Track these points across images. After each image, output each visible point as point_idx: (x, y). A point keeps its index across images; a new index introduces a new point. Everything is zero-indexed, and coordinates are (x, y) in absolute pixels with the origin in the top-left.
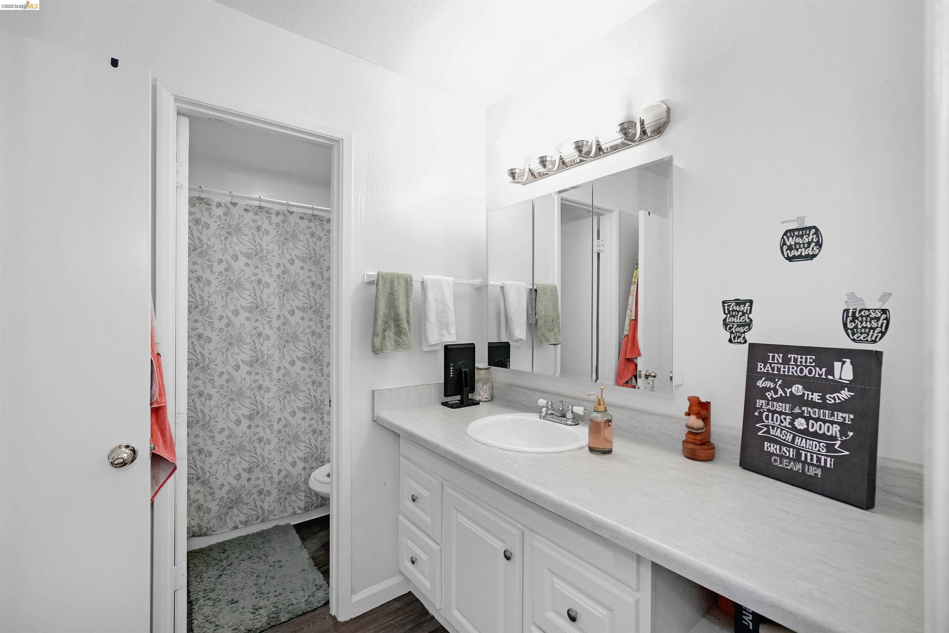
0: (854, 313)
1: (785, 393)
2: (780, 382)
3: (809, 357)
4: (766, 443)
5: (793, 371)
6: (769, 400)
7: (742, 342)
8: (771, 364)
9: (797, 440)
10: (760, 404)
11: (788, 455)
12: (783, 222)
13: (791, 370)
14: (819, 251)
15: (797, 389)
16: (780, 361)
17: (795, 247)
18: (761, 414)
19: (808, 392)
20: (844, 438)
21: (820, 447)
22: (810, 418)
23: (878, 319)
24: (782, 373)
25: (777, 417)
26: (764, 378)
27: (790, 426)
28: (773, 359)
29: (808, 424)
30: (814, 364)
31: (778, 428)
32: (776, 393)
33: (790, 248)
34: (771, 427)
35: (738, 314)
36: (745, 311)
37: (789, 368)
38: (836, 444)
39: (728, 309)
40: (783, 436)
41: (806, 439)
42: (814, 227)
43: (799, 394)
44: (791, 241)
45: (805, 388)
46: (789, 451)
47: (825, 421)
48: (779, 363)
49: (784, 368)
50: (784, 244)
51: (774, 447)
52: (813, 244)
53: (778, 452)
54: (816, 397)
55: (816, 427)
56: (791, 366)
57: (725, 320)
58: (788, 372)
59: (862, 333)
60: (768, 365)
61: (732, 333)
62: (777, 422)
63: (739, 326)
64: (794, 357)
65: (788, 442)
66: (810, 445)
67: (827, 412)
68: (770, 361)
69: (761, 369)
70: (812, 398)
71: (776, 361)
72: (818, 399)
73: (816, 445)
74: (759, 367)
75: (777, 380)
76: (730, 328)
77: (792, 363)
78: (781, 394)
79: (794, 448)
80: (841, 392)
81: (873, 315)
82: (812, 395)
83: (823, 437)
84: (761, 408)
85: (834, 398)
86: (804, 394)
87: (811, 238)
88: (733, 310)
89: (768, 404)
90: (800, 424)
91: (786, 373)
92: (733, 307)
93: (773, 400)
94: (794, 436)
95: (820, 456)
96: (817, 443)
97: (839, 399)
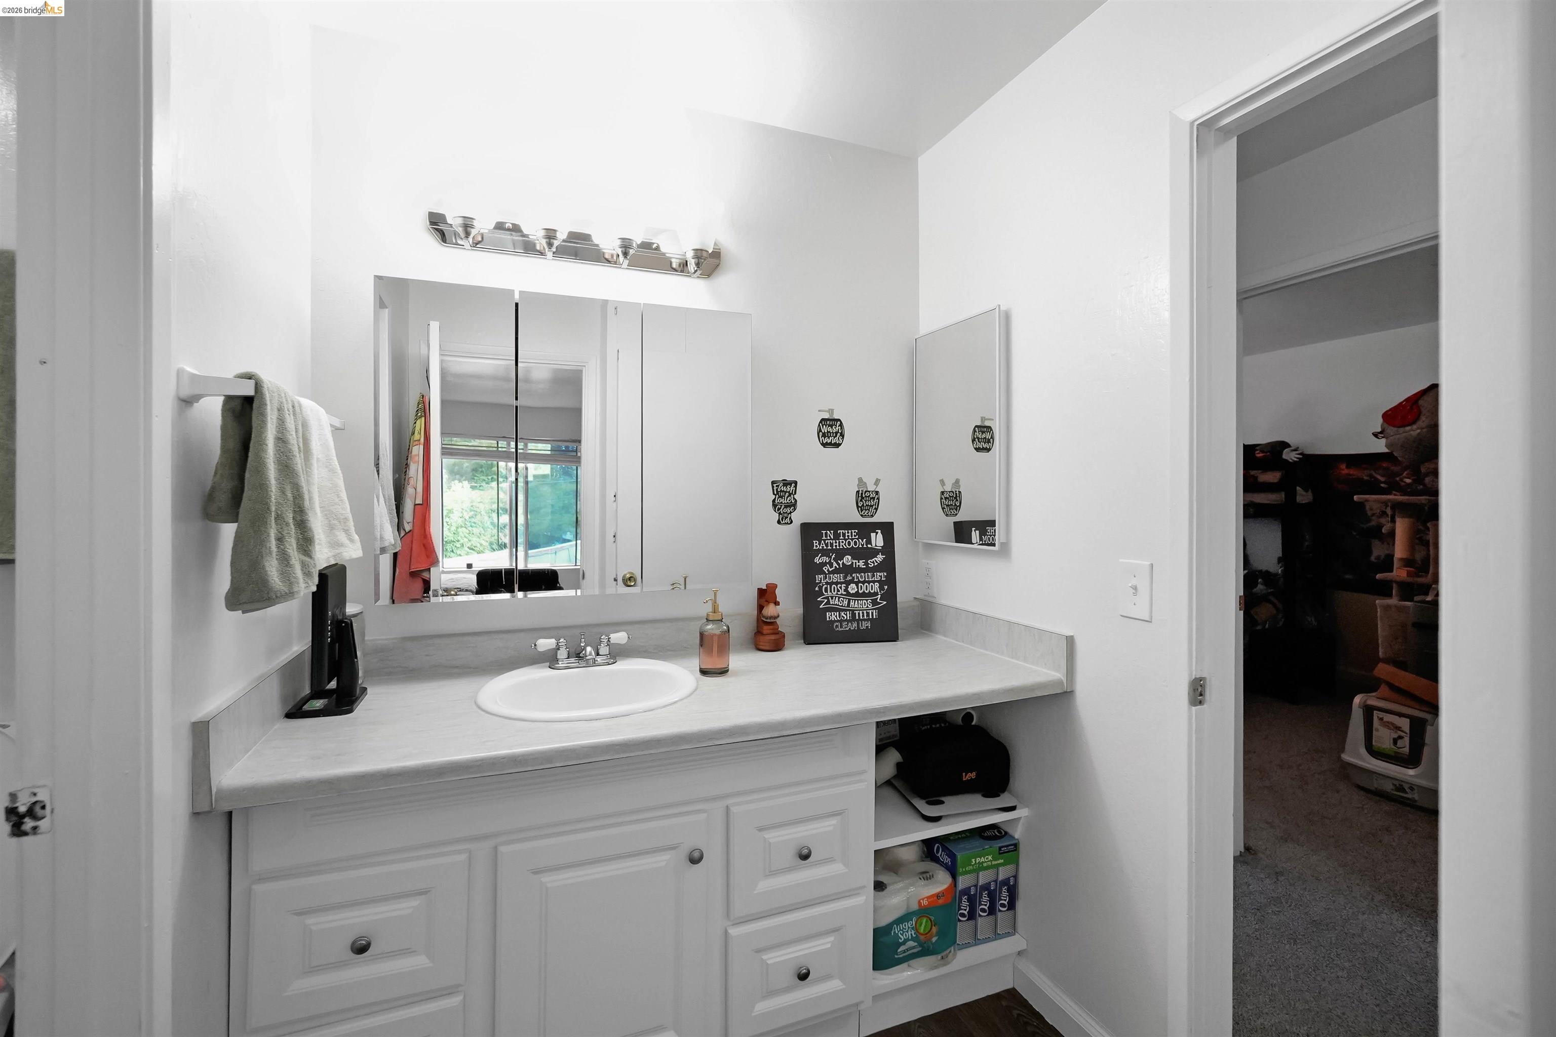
0: (862, 494)
1: (839, 564)
2: (833, 556)
3: (853, 531)
4: (827, 613)
5: (842, 544)
6: (826, 574)
7: (789, 522)
8: (825, 541)
9: (852, 603)
10: (819, 579)
11: (846, 618)
12: (819, 411)
13: (841, 544)
14: (843, 441)
15: (848, 560)
16: (832, 538)
17: (828, 434)
18: (820, 588)
19: (855, 561)
20: (882, 592)
21: (868, 604)
22: (859, 582)
23: (874, 498)
24: (834, 548)
25: (834, 588)
26: (820, 554)
27: (845, 593)
28: (826, 536)
29: (858, 588)
30: (857, 537)
31: (836, 597)
32: (831, 566)
33: (824, 435)
34: (830, 598)
35: (785, 494)
36: (791, 492)
37: (839, 542)
38: (878, 598)
39: (777, 489)
40: (841, 603)
41: (858, 600)
42: (839, 420)
43: (849, 564)
44: (825, 429)
45: (853, 558)
46: (846, 615)
47: (869, 582)
48: (831, 539)
49: (836, 543)
50: (820, 431)
51: (834, 614)
52: (839, 434)
53: (838, 618)
54: (861, 564)
55: (864, 588)
56: (841, 541)
57: (774, 501)
58: (839, 546)
59: (866, 510)
60: (823, 542)
61: (780, 514)
62: (834, 592)
63: (786, 507)
64: (843, 532)
65: (845, 607)
66: (861, 604)
67: (870, 574)
68: (824, 538)
69: (816, 546)
70: (859, 565)
71: (828, 538)
72: (863, 565)
73: (865, 603)
74: (815, 544)
75: (831, 554)
76: (779, 509)
77: (841, 538)
78: (836, 567)
79: (849, 610)
80: (877, 557)
81: (872, 496)
82: (859, 562)
83: (870, 595)
84: (820, 582)
85: (873, 562)
86: (853, 563)
87: (837, 428)
88: (781, 491)
89: (826, 578)
90: (852, 588)
91: (838, 547)
92: (781, 487)
93: (830, 573)
94: (849, 600)
95: (868, 611)
96: (865, 601)
97: (877, 562)
